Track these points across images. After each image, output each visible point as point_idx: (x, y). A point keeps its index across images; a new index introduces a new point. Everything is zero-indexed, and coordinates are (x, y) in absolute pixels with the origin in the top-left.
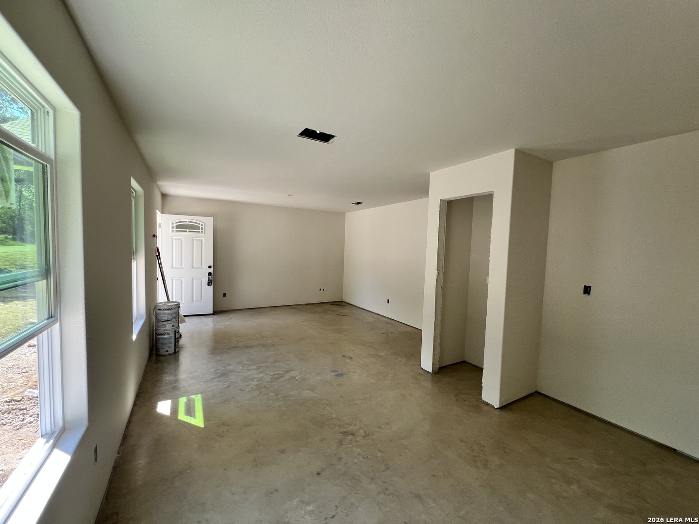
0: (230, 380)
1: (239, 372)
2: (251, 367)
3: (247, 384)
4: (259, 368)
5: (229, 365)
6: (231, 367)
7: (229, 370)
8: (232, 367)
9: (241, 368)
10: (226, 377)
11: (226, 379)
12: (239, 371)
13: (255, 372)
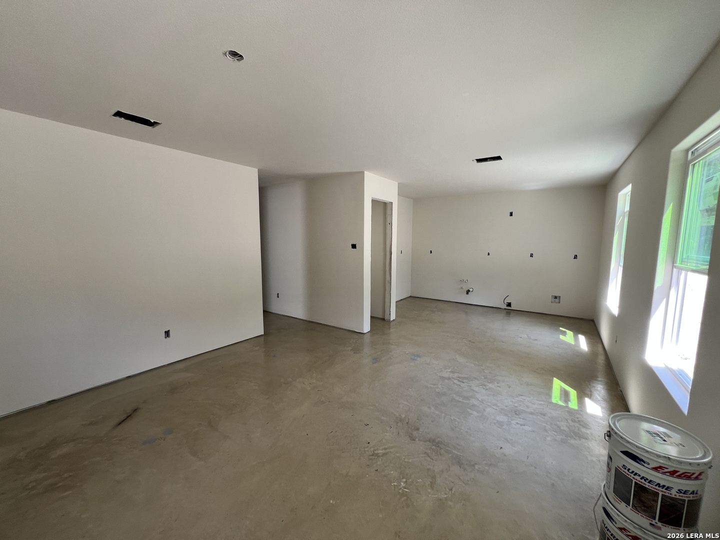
0: (513, 400)
1: (496, 405)
2: (476, 403)
3: (499, 388)
4: (468, 398)
5: (500, 424)
6: (501, 418)
7: (506, 415)
8: (498, 418)
9: (489, 410)
10: (516, 407)
11: (516, 405)
12: (495, 407)
13: (478, 396)
